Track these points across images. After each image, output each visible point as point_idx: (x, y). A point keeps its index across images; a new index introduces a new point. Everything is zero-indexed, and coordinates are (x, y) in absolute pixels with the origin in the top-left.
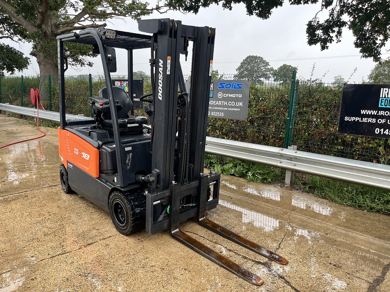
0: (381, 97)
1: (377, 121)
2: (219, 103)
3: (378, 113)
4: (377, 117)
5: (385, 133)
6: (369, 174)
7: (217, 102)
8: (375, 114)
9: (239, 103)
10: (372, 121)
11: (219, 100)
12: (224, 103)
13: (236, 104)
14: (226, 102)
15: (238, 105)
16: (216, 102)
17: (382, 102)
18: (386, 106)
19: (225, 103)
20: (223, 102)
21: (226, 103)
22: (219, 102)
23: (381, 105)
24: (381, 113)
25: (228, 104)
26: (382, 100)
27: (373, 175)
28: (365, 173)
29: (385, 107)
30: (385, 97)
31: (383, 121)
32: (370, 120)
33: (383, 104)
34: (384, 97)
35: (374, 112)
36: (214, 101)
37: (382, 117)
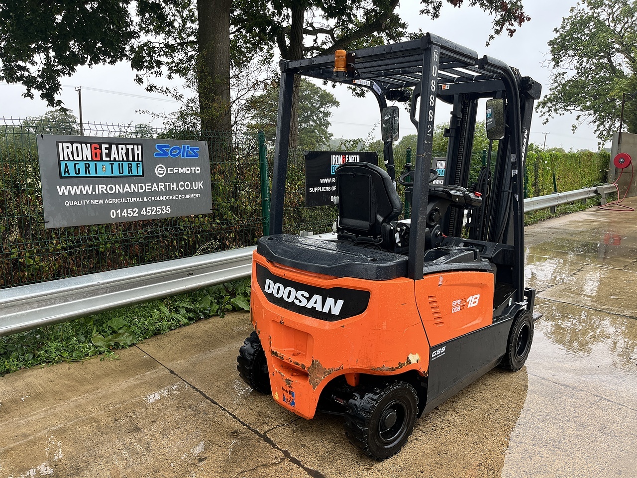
2: (160, 187)
7: (155, 184)
9: (197, 182)
11: (157, 180)
12: (169, 185)
13: (192, 186)
14: (175, 183)
15: (195, 187)
16: (152, 186)
19: (172, 186)
20: (167, 184)
21: (175, 186)
22: (160, 184)
25: (177, 186)
36: (147, 185)
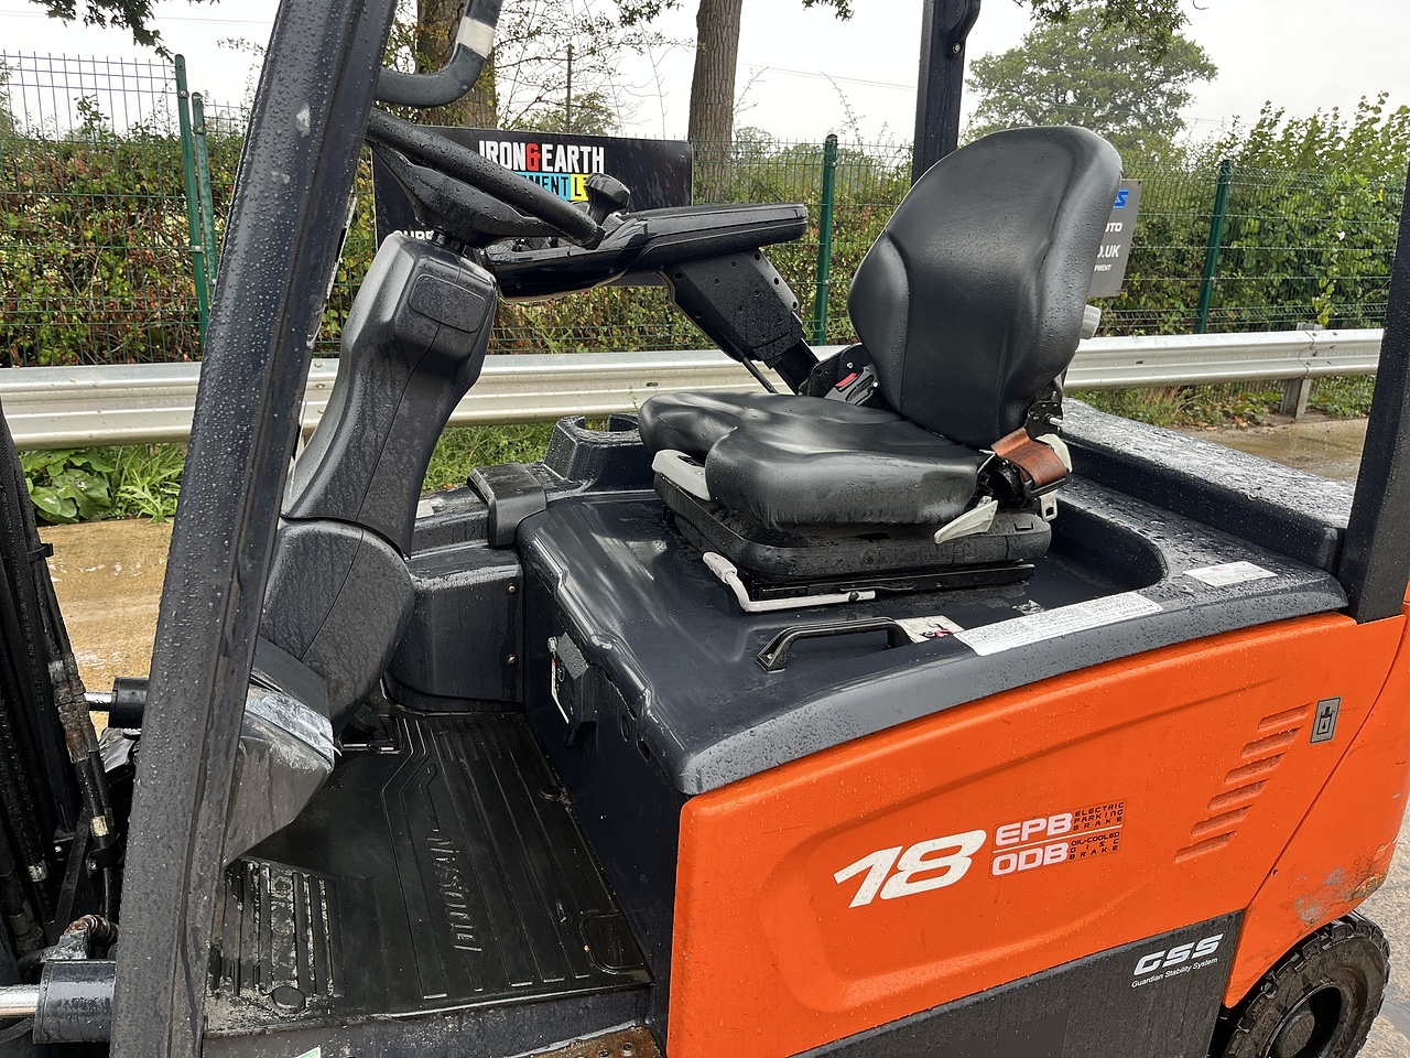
6: (537, 387)
27: (546, 387)
28: (527, 386)
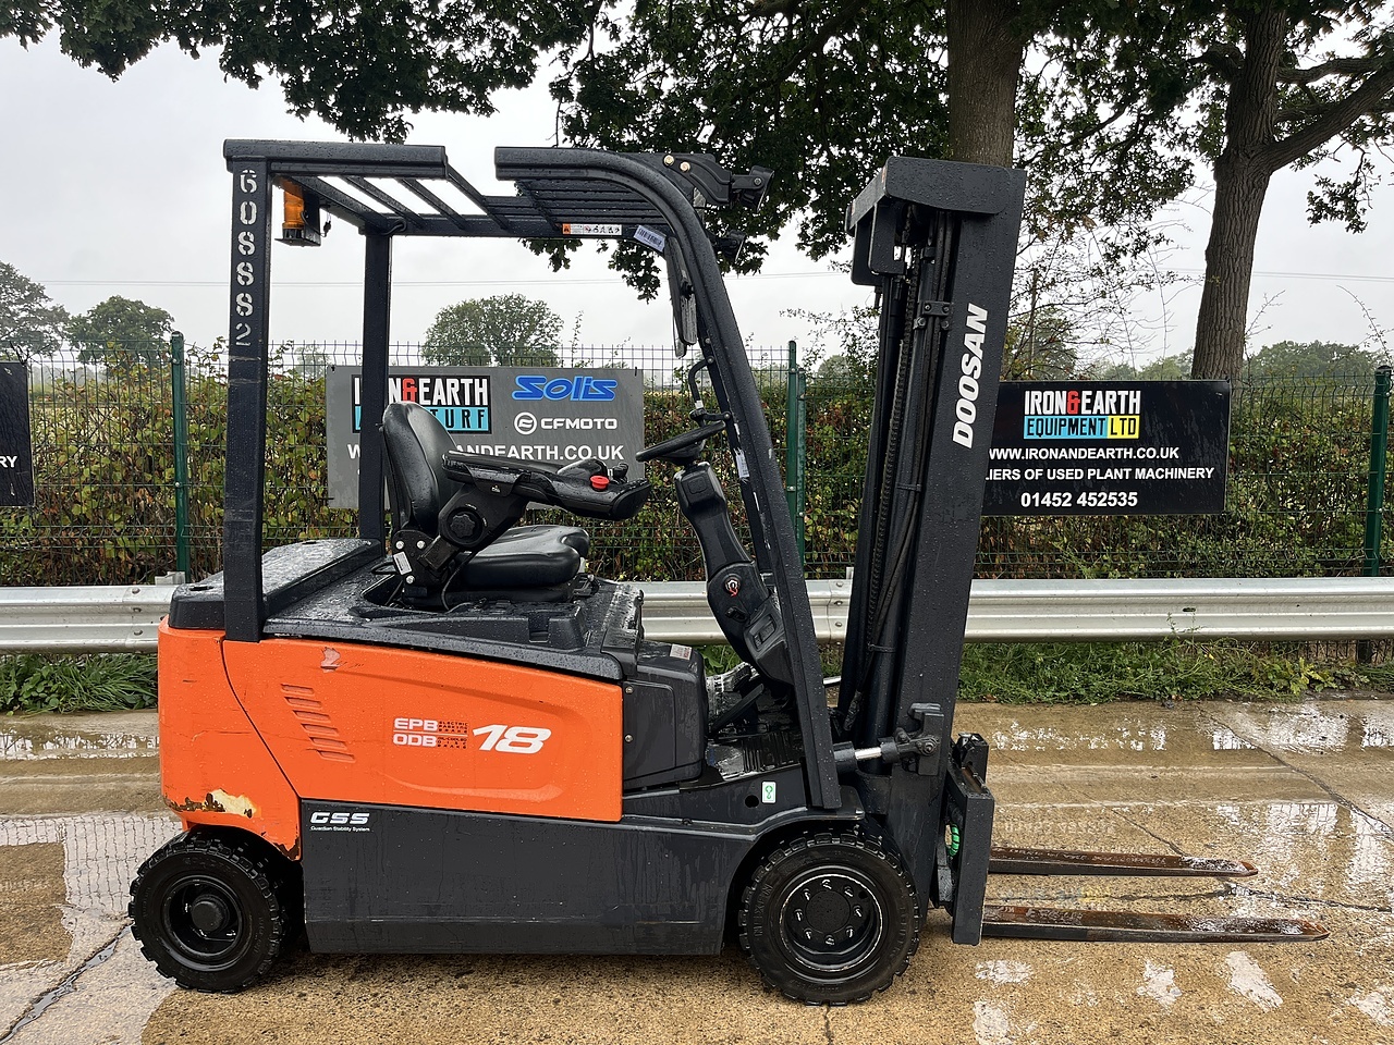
0: (1027, 412)
1: (1022, 474)
3: (1023, 454)
4: (1022, 465)
5: (1043, 502)
8: (1018, 457)
10: (1011, 475)
17: (1030, 426)
18: (1040, 435)
23: (1029, 434)
24: (1031, 454)
26: (1029, 420)
29: (1038, 437)
30: (1036, 414)
31: (1037, 474)
32: (1007, 474)
33: (1033, 430)
34: (1033, 412)
35: (1015, 454)
37: (1034, 464)
